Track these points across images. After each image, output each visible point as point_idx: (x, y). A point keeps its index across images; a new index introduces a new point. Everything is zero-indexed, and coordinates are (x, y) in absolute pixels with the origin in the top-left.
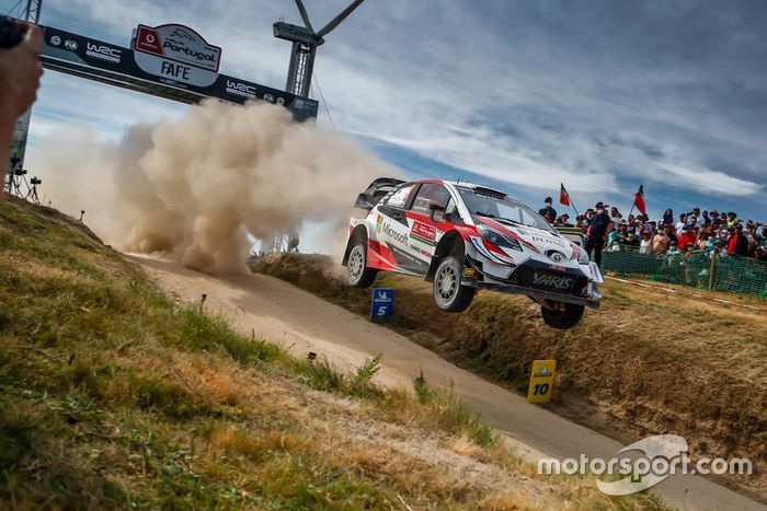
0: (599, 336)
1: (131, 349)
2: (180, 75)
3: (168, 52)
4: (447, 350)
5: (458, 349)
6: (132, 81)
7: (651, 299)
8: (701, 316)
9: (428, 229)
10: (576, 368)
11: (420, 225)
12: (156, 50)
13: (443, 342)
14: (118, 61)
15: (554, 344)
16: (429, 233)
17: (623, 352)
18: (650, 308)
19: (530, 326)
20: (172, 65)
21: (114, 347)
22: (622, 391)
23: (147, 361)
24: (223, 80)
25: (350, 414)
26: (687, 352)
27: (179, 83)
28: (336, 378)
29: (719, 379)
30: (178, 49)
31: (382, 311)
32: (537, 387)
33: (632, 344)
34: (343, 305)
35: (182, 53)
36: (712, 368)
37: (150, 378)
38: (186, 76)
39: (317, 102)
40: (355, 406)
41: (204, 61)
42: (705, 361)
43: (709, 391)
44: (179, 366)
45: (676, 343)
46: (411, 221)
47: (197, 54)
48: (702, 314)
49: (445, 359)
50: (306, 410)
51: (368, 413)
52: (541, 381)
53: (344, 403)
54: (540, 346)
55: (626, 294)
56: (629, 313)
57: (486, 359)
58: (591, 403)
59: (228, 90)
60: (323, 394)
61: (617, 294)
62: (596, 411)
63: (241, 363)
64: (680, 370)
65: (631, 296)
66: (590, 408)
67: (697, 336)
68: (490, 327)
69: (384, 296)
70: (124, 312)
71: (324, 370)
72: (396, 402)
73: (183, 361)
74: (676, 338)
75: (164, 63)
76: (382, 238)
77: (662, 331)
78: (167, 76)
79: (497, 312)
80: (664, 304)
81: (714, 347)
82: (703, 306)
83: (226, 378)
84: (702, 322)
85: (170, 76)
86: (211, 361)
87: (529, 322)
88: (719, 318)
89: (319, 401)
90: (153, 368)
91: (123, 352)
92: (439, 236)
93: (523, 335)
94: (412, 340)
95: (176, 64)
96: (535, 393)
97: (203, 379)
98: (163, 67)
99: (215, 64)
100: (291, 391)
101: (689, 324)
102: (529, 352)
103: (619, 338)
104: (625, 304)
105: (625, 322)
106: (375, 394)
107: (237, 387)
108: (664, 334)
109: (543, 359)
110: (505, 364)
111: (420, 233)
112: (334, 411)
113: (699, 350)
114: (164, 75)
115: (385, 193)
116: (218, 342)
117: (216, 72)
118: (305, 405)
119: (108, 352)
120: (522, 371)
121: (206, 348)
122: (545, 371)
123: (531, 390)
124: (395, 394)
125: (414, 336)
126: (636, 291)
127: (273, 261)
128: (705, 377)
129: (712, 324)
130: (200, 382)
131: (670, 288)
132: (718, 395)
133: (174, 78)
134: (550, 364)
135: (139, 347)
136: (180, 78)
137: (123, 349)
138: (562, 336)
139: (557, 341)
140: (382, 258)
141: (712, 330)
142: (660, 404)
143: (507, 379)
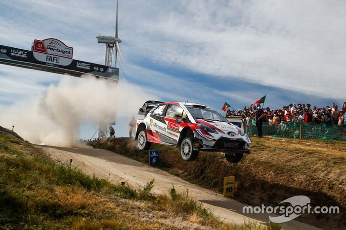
0: (253, 163)
1: (33, 187)
2: (55, 61)
3: (49, 51)
4: (185, 176)
5: (190, 175)
6: (33, 65)
7: (275, 145)
8: (297, 151)
9: (175, 125)
10: (244, 179)
11: (171, 124)
12: (43, 50)
13: (183, 172)
14: (26, 57)
15: (234, 169)
16: (176, 127)
17: (265, 170)
18: (275, 149)
19: (222, 162)
20: (51, 57)
21: (25, 186)
22: (266, 188)
23: (41, 191)
24: (75, 62)
25: (140, 208)
26: (293, 167)
27: (55, 65)
28: (133, 192)
29: (308, 178)
30: (53, 50)
31: (154, 160)
32: (227, 189)
33: (268, 165)
34: (137, 159)
35: (55, 51)
36: (305, 174)
37: (42, 200)
38: (58, 61)
39: (118, 69)
40: (142, 204)
41: (66, 54)
42: (301, 171)
43: (304, 184)
44: (56, 193)
45: (288, 164)
46: (167, 122)
47: (62, 51)
48: (298, 150)
49: (185, 180)
50: (119, 208)
51: (149, 207)
52: (229, 186)
53: (137, 203)
54: (227, 170)
55: (264, 144)
56: (266, 152)
57: (203, 178)
58: (252, 194)
59: (77, 66)
60: (127, 200)
61: (260, 144)
62: (255, 198)
63: (88, 189)
64: (290, 176)
65: (266, 144)
66: (252, 197)
67: (297, 160)
68: (204, 164)
69: (155, 154)
70: (30, 169)
71: (128, 189)
72: (162, 201)
73: (59, 190)
74: (287, 162)
75: (47, 56)
76: (153, 129)
77: (281, 159)
78: (49, 62)
79: (206, 157)
80: (281, 147)
81: (305, 164)
82: (299, 146)
83: (80, 196)
84: (299, 153)
85: (50, 62)
86: (73, 189)
87: (221, 160)
88: (306, 151)
89: (125, 203)
90: (43, 195)
91: (29, 188)
92: (181, 129)
93: (219, 166)
94: (170, 173)
95: (53, 56)
96: (227, 192)
97: (69, 197)
98: (47, 58)
99: (71, 55)
100: (112, 200)
101: (293, 154)
102: (222, 174)
103: (262, 163)
104: (263, 148)
105: (264, 156)
106: (152, 198)
107: (85, 200)
108: (282, 161)
109: (229, 176)
110: (212, 180)
111: (171, 127)
112: (132, 208)
113: (298, 166)
114: (48, 62)
115: (152, 107)
116: (77, 180)
117: (71, 58)
118: (118, 206)
119: (22, 189)
120: (220, 182)
121: (71, 183)
122: (230, 181)
123: (225, 191)
124: (161, 197)
125: (170, 171)
126: (268, 142)
127: (103, 142)
128: (302, 178)
129: (303, 154)
130: (67, 199)
131: (283, 140)
132: (309, 185)
133: (52, 63)
134: (232, 178)
135: (37, 185)
136: (55, 62)
137: (29, 187)
138: (237, 165)
139: (234, 167)
140: (154, 138)
141: (303, 156)
142: (283, 192)
143: (213, 187)
